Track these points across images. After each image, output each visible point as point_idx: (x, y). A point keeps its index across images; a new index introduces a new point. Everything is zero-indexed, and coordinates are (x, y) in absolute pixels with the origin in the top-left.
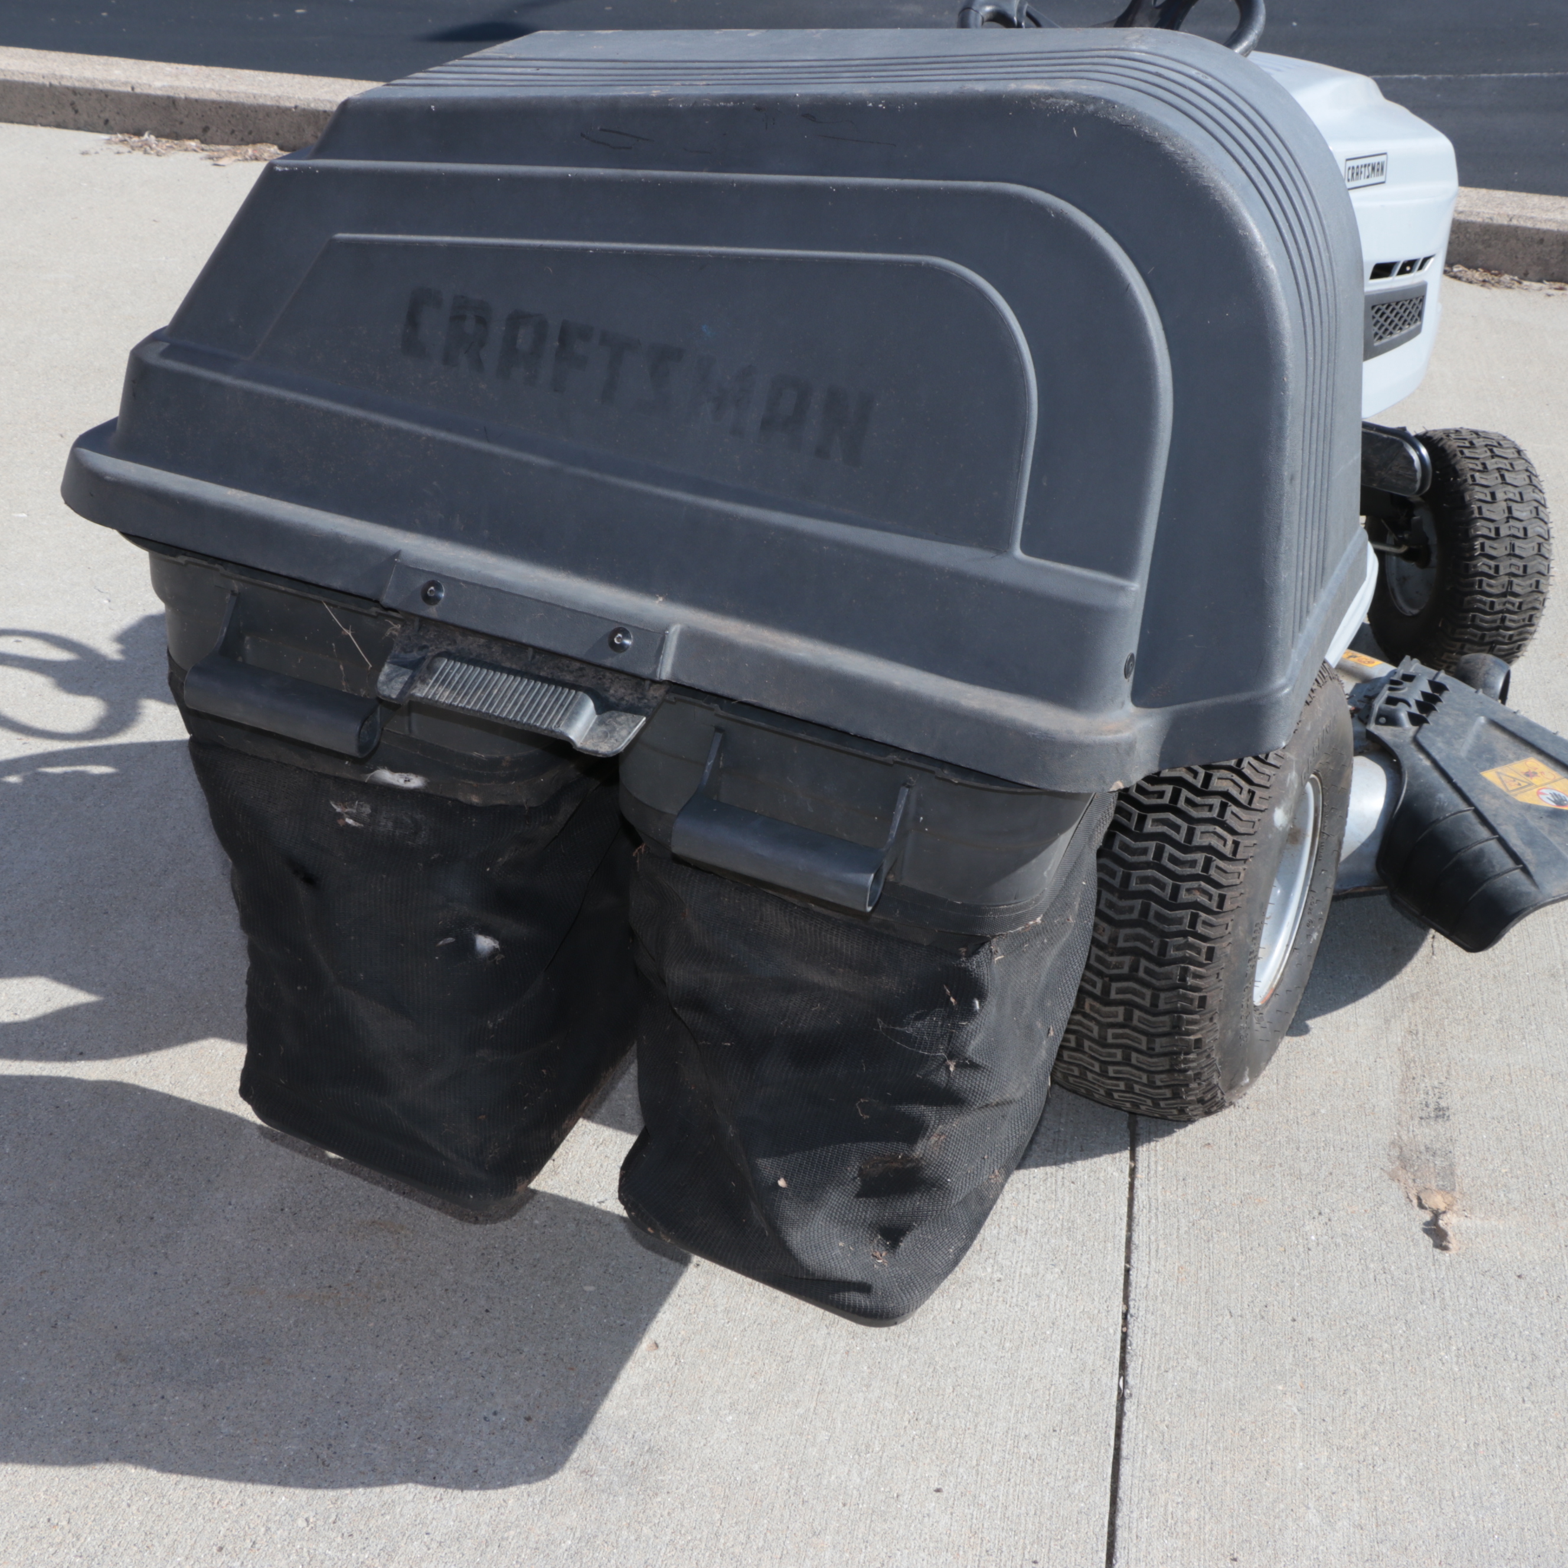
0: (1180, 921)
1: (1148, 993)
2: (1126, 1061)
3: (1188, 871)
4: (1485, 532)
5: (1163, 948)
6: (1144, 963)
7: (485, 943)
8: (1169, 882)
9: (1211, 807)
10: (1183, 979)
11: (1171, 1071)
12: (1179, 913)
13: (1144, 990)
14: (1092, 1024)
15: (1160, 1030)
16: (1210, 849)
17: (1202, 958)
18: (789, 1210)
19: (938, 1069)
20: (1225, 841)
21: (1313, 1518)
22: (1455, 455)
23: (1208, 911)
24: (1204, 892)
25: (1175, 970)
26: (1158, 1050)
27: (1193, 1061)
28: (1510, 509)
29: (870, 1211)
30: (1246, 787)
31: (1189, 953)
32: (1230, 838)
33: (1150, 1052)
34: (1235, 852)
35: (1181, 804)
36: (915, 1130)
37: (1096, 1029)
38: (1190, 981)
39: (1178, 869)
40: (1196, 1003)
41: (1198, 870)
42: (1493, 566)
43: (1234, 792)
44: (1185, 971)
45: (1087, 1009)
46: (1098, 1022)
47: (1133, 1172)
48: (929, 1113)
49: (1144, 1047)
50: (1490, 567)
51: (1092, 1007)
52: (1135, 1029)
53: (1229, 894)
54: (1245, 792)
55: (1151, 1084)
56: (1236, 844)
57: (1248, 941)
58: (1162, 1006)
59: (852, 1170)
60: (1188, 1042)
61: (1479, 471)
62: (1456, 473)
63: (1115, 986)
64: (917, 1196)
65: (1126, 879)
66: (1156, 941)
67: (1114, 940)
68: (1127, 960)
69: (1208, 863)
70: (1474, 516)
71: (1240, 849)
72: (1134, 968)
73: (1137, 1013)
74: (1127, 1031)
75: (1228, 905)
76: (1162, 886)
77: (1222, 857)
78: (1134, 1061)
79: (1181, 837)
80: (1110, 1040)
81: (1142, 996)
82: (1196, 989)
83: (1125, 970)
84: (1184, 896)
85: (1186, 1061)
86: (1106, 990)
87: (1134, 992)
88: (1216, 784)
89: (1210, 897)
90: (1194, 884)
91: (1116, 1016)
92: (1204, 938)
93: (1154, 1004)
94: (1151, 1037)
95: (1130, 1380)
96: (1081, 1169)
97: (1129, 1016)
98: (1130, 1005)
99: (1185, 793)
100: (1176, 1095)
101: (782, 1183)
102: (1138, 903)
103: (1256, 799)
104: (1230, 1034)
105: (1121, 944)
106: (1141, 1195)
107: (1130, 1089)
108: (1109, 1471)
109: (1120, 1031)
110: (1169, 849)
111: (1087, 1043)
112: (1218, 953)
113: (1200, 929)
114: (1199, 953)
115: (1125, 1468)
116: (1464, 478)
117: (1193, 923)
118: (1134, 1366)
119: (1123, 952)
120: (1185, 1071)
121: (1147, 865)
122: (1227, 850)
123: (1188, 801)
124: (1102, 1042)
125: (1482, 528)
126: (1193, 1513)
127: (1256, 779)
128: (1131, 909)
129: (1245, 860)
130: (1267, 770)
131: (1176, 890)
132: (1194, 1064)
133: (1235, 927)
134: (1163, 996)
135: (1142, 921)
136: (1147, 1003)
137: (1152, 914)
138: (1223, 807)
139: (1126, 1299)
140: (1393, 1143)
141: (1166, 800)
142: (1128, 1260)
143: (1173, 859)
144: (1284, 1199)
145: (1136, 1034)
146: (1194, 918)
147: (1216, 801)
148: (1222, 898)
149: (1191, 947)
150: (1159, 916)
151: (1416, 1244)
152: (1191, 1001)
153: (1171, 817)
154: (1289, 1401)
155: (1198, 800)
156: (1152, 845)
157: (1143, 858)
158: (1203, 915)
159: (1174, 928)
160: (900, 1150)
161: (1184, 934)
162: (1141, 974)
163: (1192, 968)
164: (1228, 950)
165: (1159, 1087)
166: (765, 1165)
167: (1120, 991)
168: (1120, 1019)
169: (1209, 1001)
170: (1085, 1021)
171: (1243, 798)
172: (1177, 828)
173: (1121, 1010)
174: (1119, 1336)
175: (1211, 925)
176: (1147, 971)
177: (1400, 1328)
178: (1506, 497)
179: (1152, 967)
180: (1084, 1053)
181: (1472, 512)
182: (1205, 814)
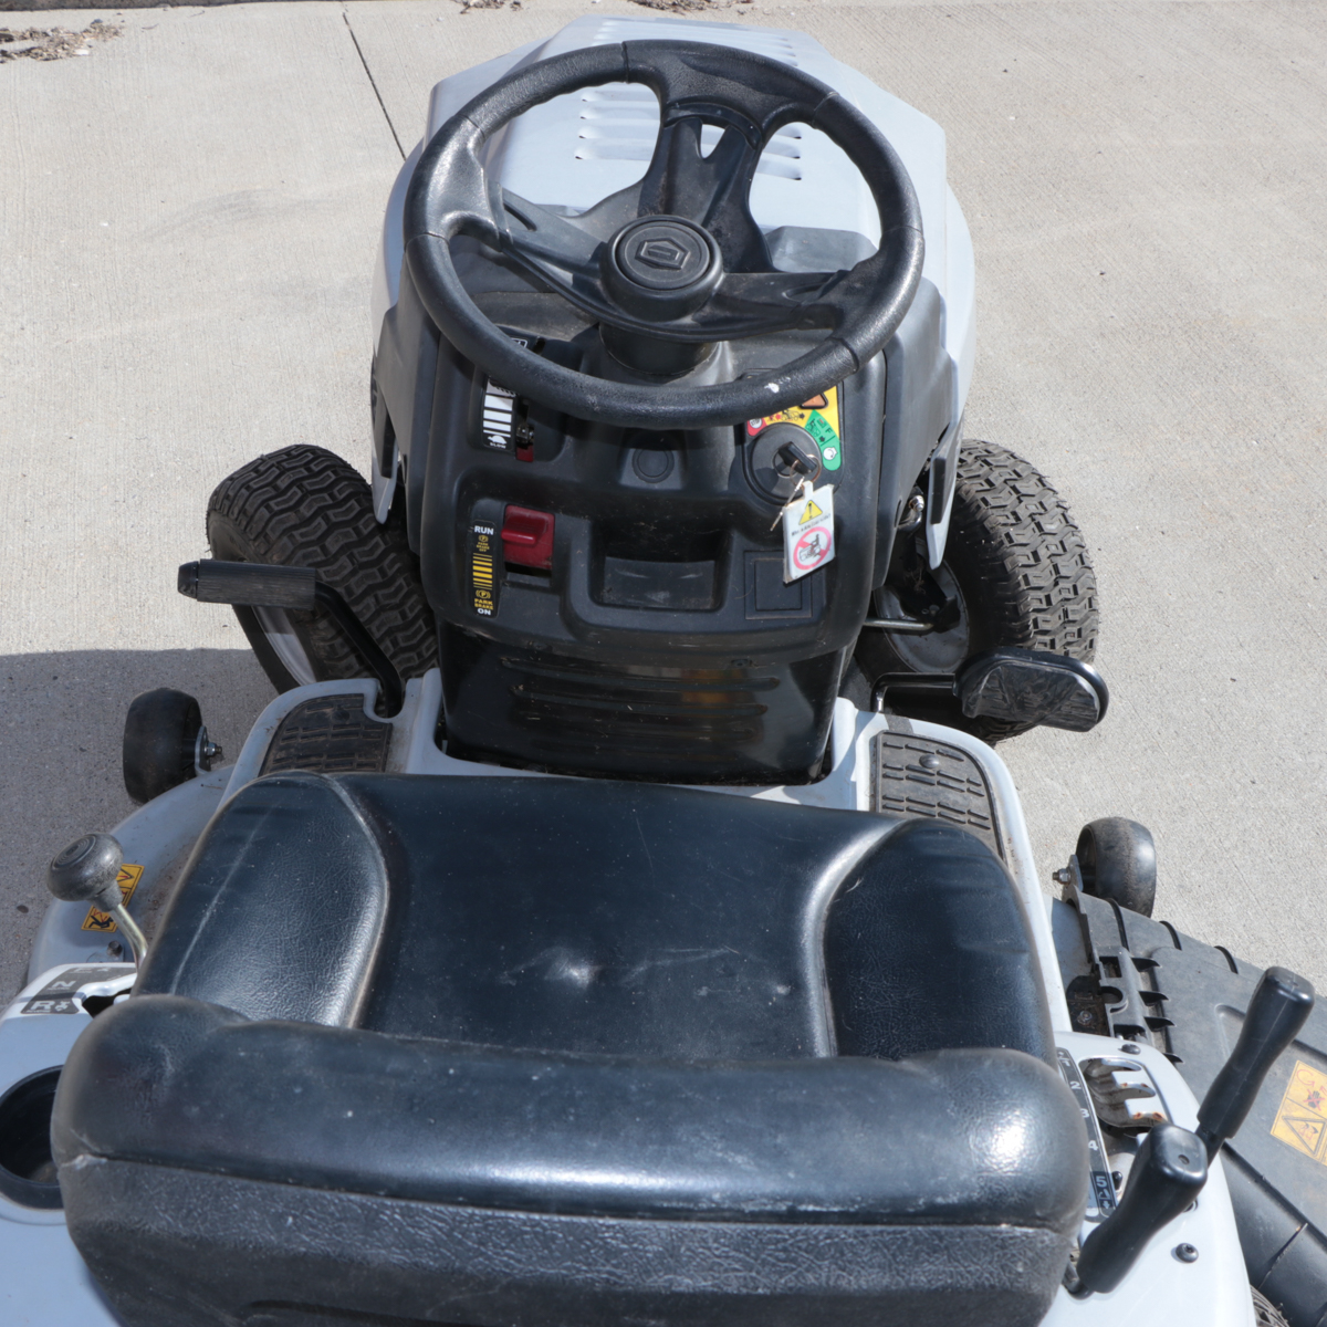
4: (1036, 605)
22: (979, 507)
28: (1056, 567)
42: (1048, 642)
50: (1045, 644)
61: (1012, 525)
62: (988, 534)
70: (1021, 589)
116: (999, 539)
125: (1033, 601)
178: (1049, 553)
181: (1019, 584)
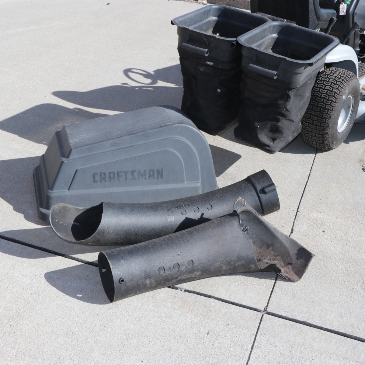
0: (326, 111)
1: (320, 123)
2: (315, 136)
3: (328, 103)
5: (323, 116)
6: (319, 118)
7: (219, 90)
8: (325, 105)
9: (332, 94)
10: (325, 121)
11: (322, 138)
12: (326, 110)
13: (319, 123)
14: (310, 129)
15: (321, 130)
16: (332, 100)
17: (329, 118)
18: (259, 131)
19: (283, 110)
20: (334, 99)
21: (334, 197)
23: (330, 110)
24: (330, 107)
25: (324, 119)
26: (320, 133)
27: (326, 136)
29: (271, 135)
30: (339, 91)
31: (327, 117)
32: (335, 99)
33: (319, 134)
34: (336, 101)
35: (328, 93)
36: (278, 120)
37: (311, 129)
38: (327, 122)
39: (326, 103)
40: (327, 126)
41: (329, 103)
43: (337, 92)
44: (326, 120)
45: (310, 126)
46: (311, 128)
47: (315, 157)
48: (281, 118)
49: (318, 133)
51: (311, 126)
52: (317, 130)
53: (334, 108)
54: (338, 92)
55: (319, 140)
56: (336, 100)
57: (337, 116)
58: (322, 126)
59: (269, 126)
60: (325, 132)
63: (314, 122)
64: (278, 134)
65: (318, 104)
66: (322, 114)
67: (315, 114)
68: (317, 118)
69: (331, 102)
71: (337, 101)
72: (318, 119)
73: (318, 127)
74: (316, 130)
75: (334, 110)
76: (323, 106)
77: (334, 102)
78: (317, 136)
79: (327, 98)
80: (313, 132)
81: (319, 124)
82: (327, 123)
83: (316, 119)
84: (327, 107)
85: (325, 136)
86: (313, 123)
87: (317, 123)
88: (334, 90)
89: (331, 108)
90: (329, 106)
91: (314, 127)
92: (329, 115)
93: (320, 125)
94: (320, 131)
95: (309, 179)
96: (307, 155)
97: (316, 127)
98: (317, 125)
99: (329, 91)
100: (323, 143)
101: (258, 127)
102: (319, 108)
103: (340, 93)
104: (333, 132)
105: (316, 115)
106: (316, 159)
107: (316, 142)
108: (304, 188)
109: (315, 130)
110: (325, 100)
111: (309, 132)
112: (331, 118)
113: (329, 113)
114: (328, 117)
115: (306, 188)
117: (328, 112)
118: (310, 178)
119: (316, 116)
120: (325, 138)
121: (321, 102)
122: (335, 101)
123: (329, 93)
124: (312, 132)
126: (316, 194)
127: (341, 90)
128: (318, 109)
129: (337, 103)
130: (342, 89)
131: (325, 106)
132: (326, 137)
133: (335, 114)
134: (322, 124)
135: (320, 111)
136: (319, 125)
137: (321, 110)
138: (335, 94)
139: (311, 170)
140: (360, 158)
141: (326, 92)
142: (312, 166)
143: (326, 101)
144: (339, 163)
145: (317, 131)
146: (328, 111)
147: (334, 93)
148: (333, 108)
149: (327, 116)
150: (322, 110)
151: (360, 170)
152: (326, 125)
153: (326, 95)
154: (334, 185)
155: (331, 93)
156: (322, 99)
157: (321, 101)
158: (329, 111)
159: (325, 112)
160: (276, 123)
161: (326, 114)
162: (319, 120)
163: (327, 119)
164: (333, 117)
165: (320, 141)
166: (256, 123)
167: (315, 123)
168: (315, 128)
169: (329, 126)
170: (309, 128)
171: (338, 93)
172: (327, 97)
173: (315, 126)
174: (309, 174)
175: (331, 113)
176: (320, 120)
177: (354, 179)
179: (321, 119)
180: (309, 134)
182: (332, 95)
